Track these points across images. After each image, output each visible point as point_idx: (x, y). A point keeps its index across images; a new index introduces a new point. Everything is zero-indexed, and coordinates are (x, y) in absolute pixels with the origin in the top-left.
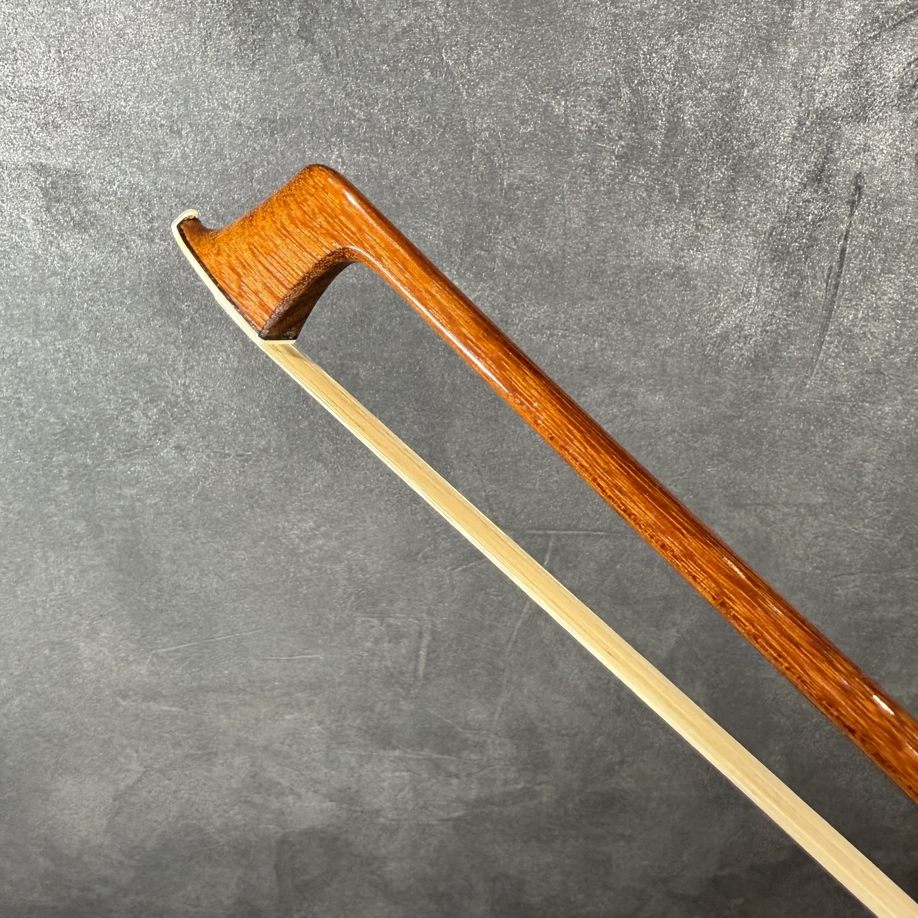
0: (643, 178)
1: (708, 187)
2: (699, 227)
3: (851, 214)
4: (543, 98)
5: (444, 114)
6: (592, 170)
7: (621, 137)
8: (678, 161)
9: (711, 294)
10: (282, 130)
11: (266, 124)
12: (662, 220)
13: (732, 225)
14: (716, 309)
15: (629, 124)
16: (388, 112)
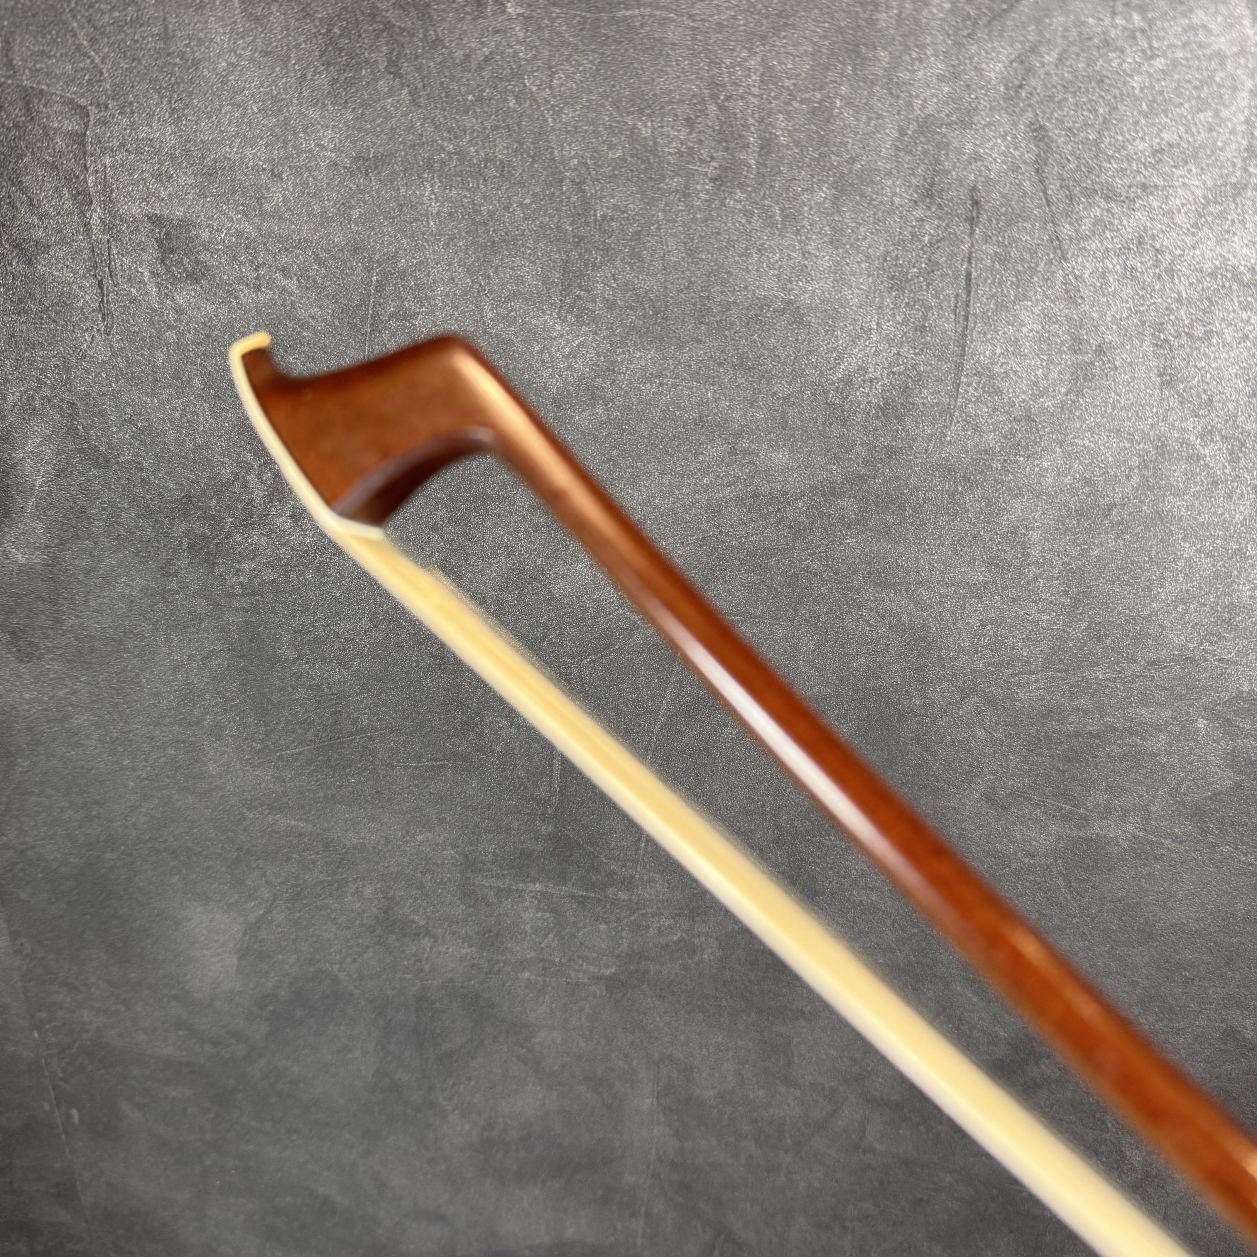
0: (740, 202)
1: (811, 209)
2: (805, 254)
3: (972, 233)
4: (629, 121)
5: (532, 143)
6: (686, 196)
7: (713, 158)
8: (774, 181)
9: (827, 331)
10: (376, 168)
11: (361, 162)
12: (765, 249)
13: (841, 251)
14: (835, 348)
15: (719, 142)
16: (477, 144)
